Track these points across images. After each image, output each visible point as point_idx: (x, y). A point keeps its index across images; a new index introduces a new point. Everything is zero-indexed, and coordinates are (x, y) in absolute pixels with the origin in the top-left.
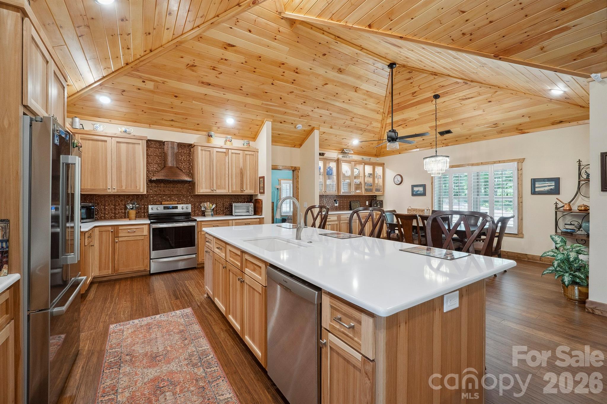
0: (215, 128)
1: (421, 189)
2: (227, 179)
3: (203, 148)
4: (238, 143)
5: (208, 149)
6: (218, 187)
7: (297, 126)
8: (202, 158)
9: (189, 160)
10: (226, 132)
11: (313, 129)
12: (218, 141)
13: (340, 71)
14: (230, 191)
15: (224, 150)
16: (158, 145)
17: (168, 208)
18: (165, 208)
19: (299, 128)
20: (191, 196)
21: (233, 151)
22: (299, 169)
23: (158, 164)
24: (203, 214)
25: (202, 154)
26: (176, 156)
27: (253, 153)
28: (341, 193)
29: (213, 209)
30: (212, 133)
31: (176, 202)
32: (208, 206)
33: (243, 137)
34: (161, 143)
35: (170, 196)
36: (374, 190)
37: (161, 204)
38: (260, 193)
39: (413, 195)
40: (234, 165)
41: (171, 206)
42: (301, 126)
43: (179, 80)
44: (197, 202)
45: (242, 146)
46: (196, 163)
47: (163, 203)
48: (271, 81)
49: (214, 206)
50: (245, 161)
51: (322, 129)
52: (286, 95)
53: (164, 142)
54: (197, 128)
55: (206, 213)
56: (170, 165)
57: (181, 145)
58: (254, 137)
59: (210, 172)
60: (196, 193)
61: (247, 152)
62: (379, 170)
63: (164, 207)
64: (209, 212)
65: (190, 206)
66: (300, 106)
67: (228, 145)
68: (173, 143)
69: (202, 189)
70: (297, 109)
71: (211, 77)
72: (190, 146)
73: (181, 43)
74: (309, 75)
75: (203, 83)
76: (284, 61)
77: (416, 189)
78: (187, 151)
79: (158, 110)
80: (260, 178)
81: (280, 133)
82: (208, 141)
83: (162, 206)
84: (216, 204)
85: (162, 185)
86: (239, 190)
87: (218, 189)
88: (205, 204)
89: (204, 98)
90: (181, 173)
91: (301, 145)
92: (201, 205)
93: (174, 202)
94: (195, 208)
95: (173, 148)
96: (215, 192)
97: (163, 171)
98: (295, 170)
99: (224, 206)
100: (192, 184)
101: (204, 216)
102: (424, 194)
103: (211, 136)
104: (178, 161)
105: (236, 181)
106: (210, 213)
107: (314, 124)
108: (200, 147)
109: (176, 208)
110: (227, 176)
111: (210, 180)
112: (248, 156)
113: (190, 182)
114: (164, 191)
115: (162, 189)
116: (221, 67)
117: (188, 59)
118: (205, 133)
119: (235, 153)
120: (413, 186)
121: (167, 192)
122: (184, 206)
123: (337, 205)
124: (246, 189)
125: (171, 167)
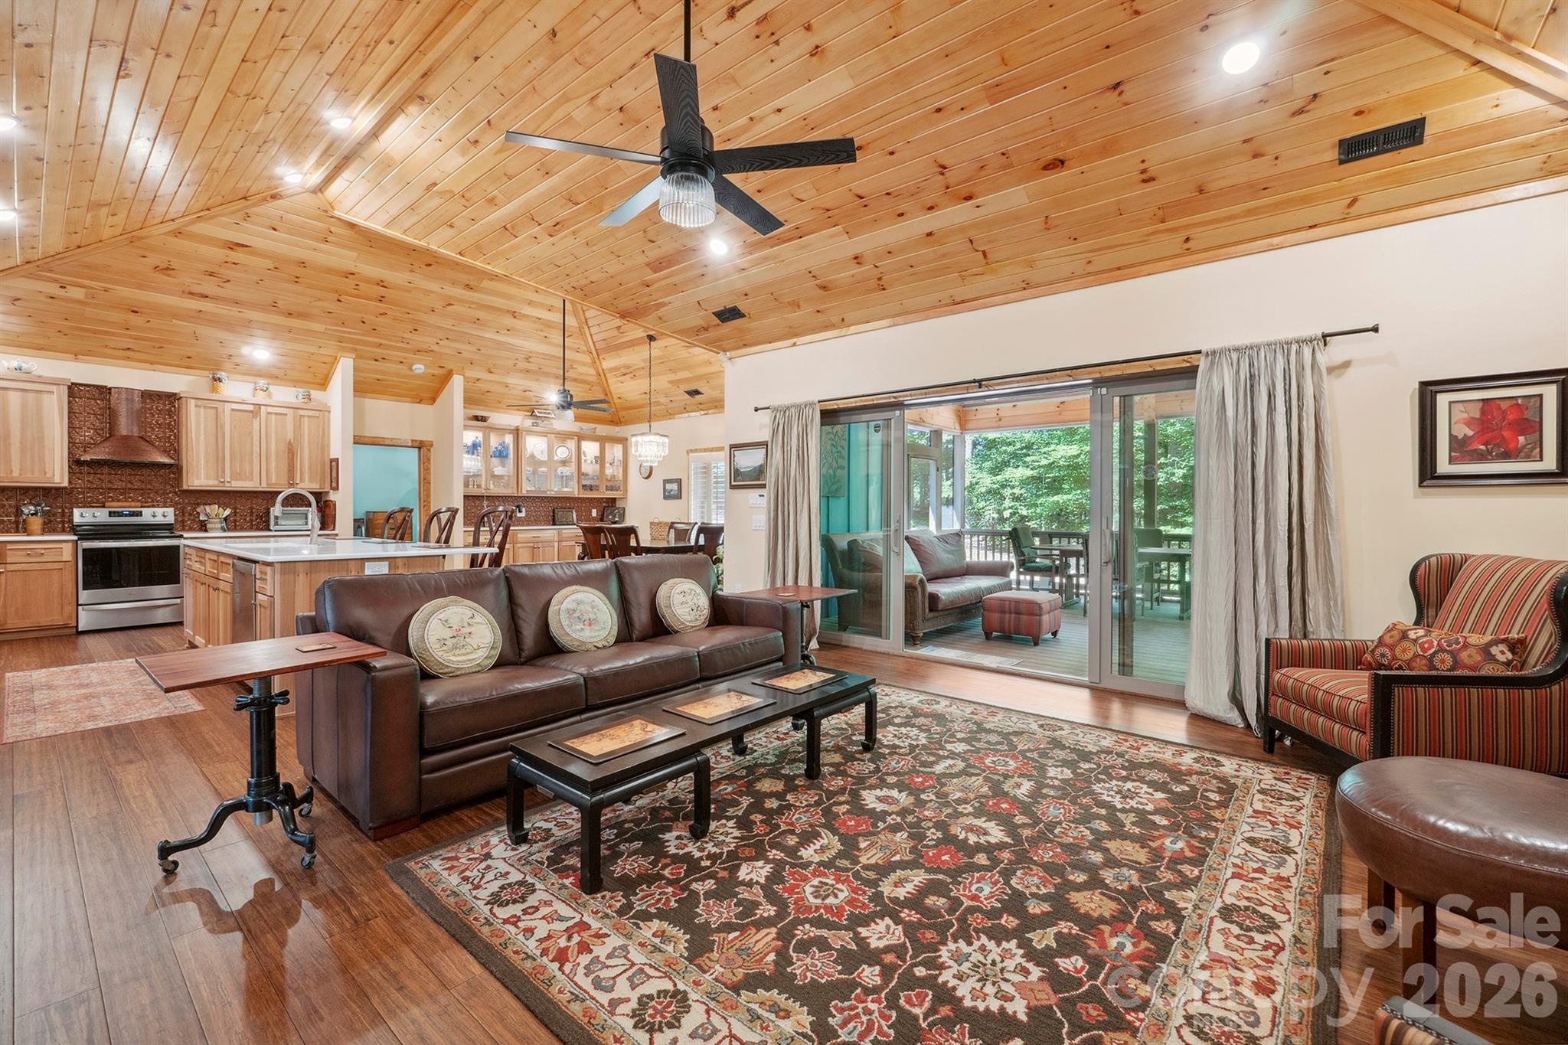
0: (228, 365)
1: (675, 487)
2: (256, 462)
3: (200, 402)
4: (284, 395)
5: (213, 405)
6: (236, 476)
7: (414, 367)
8: (198, 421)
9: (170, 424)
10: (255, 372)
11: (449, 375)
12: (236, 390)
13: (468, 287)
14: (264, 484)
15: (251, 408)
16: (95, 392)
17: (120, 514)
18: (111, 514)
19: (417, 371)
20: (176, 493)
21: (270, 409)
22: (432, 445)
23: (95, 430)
24: (203, 527)
25: (198, 415)
26: (140, 417)
27: (317, 414)
28: (524, 492)
29: (226, 519)
30: (222, 375)
31: (139, 504)
32: (215, 512)
33: (296, 383)
34: (104, 391)
35: (124, 492)
36: (603, 488)
37: (104, 507)
38: (332, 488)
39: (666, 497)
40: (273, 436)
41: (126, 511)
42: (423, 367)
43: (140, 286)
44: (189, 504)
45: (294, 400)
46: (184, 430)
47: (107, 504)
48: (336, 296)
49: (228, 512)
50: (298, 427)
51: (469, 373)
52: (373, 318)
53: (110, 389)
54: (187, 363)
55: (208, 526)
56: (124, 433)
57: (147, 395)
58: (323, 384)
59: (217, 449)
60: (185, 487)
61: (302, 412)
62: (615, 452)
63: (110, 512)
64: (215, 524)
65: (170, 511)
66: (408, 335)
67: (261, 397)
68: (128, 390)
69: (198, 477)
70: (403, 340)
71: (209, 286)
72: (172, 398)
73: (140, 238)
74: (410, 292)
75: (190, 293)
76: (354, 270)
77: (669, 487)
78: (165, 405)
79: (95, 332)
80: (332, 461)
81: (379, 377)
82: (214, 390)
83: (106, 511)
84: (235, 509)
85: (106, 470)
86: (284, 481)
87: (237, 480)
88: (207, 507)
89: (198, 316)
90: (149, 448)
91: (433, 400)
92: (198, 510)
93: (133, 504)
94: (184, 515)
95: (130, 401)
96: (227, 485)
97: (107, 444)
98: (422, 447)
99: (252, 513)
100: (175, 470)
101: (206, 531)
102: (679, 496)
103: (220, 380)
104: (142, 425)
105: (277, 467)
106: (219, 526)
107: (449, 365)
108: (193, 401)
109: (140, 514)
110: (256, 455)
111: (217, 461)
112: (306, 419)
113: (171, 465)
114: (109, 482)
115: (106, 478)
116: (227, 273)
117: (154, 259)
118: (206, 373)
119: (276, 414)
120: (666, 482)
121: (118, 485)
122: (159, 511)
123: (523, 514)
124: (302, 480)
125: (126, 438)
